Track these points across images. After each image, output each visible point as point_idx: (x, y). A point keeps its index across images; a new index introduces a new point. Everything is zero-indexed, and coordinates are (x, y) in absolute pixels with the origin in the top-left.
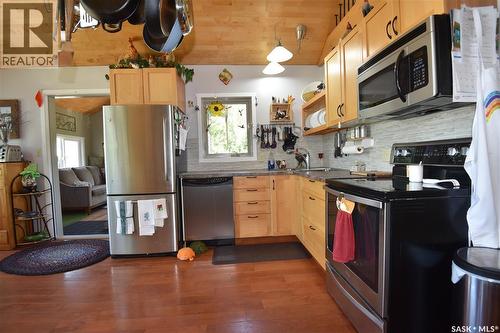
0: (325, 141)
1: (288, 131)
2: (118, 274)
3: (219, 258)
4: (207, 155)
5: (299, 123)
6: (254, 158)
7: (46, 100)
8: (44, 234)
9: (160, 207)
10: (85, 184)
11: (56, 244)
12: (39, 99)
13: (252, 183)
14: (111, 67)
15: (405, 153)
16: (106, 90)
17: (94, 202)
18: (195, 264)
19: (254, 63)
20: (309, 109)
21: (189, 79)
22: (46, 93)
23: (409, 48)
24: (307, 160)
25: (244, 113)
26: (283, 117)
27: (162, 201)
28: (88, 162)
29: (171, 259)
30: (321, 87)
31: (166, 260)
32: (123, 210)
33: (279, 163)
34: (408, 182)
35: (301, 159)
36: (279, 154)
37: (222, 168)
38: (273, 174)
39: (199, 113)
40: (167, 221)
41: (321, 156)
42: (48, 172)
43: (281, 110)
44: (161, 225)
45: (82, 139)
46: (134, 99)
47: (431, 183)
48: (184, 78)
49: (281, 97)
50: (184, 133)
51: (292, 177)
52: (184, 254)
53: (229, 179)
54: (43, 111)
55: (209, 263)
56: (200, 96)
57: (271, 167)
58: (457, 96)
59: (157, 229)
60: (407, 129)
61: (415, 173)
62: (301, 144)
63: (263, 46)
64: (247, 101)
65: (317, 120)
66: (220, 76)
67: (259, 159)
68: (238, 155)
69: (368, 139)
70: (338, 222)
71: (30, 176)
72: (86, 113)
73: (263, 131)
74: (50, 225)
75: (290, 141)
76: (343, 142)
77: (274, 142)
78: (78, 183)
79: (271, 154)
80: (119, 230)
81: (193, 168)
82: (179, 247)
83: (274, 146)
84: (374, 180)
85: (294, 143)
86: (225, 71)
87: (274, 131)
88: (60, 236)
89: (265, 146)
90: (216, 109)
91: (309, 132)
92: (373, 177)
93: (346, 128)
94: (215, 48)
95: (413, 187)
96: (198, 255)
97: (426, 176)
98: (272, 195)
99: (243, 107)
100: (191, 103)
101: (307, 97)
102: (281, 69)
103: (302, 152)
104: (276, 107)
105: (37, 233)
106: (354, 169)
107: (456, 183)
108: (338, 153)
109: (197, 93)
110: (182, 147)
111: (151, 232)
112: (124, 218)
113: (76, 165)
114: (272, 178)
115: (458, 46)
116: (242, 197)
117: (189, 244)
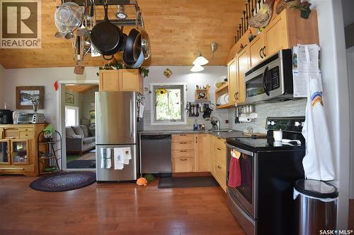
0: (229, 113)
1: (206, 106)
2: (101, 193)
3: (162, 185)
4: (156, 120)
5: (213, 101)
6: (185, 123)
7: (60, 86)
8: (55, 167)
9: (127, 152)
10: (79, 137)
11: (63, 174)
12: (56, 86)
13: (183, 139)
14: (100, 69)
15: (273, 123)
16: (96, 81)
17: (84, 148)
18: (147, 188)
19: (186, 65)
20: (219, 93)
21: (146, 75)
22: (60, 82)
23: (271, 66)
24: (218, 124)
25: (179, 95)
26: (203, 97)
27: (128, 149)
28: (81, 122)
29: (133, 184)
30: (226, 80)
31: (129, 185)
32: (105, 154)
33: (200, 126)
34: (274, 140)
35: (214, 124)
36: (200, 120)
37: (165, 129)
38: (196, 133)
39: (152, 94)
40: (131, 161)
41: (227, 122)
42: (60, 130)
43: (202, 93)
44: (128, 163)
45: (78, 108)
46: (113, 88)
47: (286, 142)
48: (143, 75)
49: (202, 85)
50: (142, 108)
51: (208, 135)
52: (141, 181)
53: (169, 136)
54: (58, 93)
55: (156, 188)
56: (152, 84)
57: (195, 129)
58: (296, 94)
59: (125, 165)
60: (275, 109)
61: (278, 135)
62: (215, 114)
63: (191, 55)
64: (181, 87)
65: (224, 100)
66: (165, 72)
67: (188, 123)
68: (175, 121)
69: (253, 114)
70: (231, 164)
71: (49, 132)
72: (81, 92)
73: (191, 106)
74: (59, 162)
75: (207, 112)
76: (240, 114)
77: (197, 113)
78: (75, 136)
79: (196, 120)
80: (102, 166)
81: (147, 129)
82: (138, 177)
83: (197, 115)
84: (255, 138)
85: (210, 114)
86: (167, 69)
87: (198, 106)
88: (65, 169)
89: (192, 115)
90: (162, 92)
91: (219, 107)
92: (255, 137)
93: (241, 106)
94: (161, 56)
95: (277, 144)
96: (149, 183)
97: (284, 137)
98: (195, 146)
99: (179, 91)
100: (146, 89)
101: (218, 86)
102: (202, 69)
103: (215, 120)
104: (198, 91)
105: (52, 167)
106: (246, 131)
107: (299, 142)
108: (237, 121)
109: (150, 83)
110: (141, 116)
111: (121, 168)
112: (105, 158)
113: (73, 125)
114: (196, 135)
115: (296, 66)
116: (177, 147)
117: (144, 175)
